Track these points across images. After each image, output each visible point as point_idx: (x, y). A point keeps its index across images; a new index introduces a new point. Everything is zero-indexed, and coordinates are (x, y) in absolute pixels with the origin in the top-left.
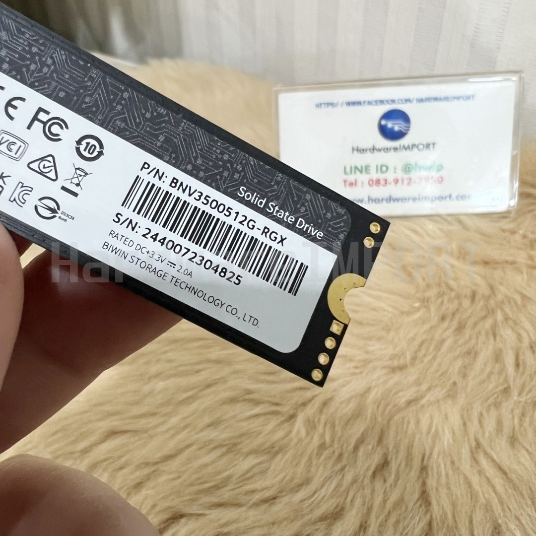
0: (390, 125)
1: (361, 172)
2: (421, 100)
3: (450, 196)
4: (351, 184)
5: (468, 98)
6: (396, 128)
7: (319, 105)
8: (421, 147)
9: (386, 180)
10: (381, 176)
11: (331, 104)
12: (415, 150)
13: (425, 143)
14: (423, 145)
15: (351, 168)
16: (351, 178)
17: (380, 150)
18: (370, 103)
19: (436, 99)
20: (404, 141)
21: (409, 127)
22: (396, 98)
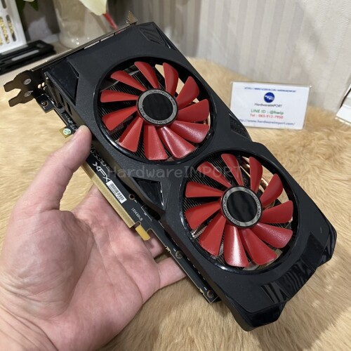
0: (268, 97)
2: (279, 90)
4: (253, 116)
5: (294, 91)
7: (246, 88)
11: (249, 88)
16: (253, 113)
19: (284, 91)
20: (272, 103)
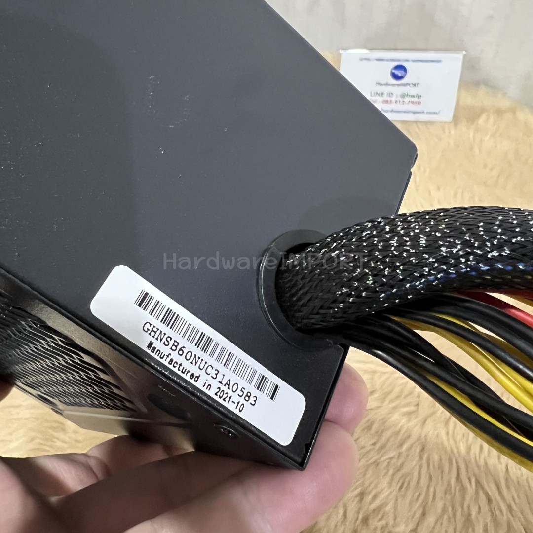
1: (379, 95)
3: (423, 112)
6: (400, 75)
8: (411, 85)
9: (391, 101)
10: (389, 99)
12: (408, 86)
13: (413, 83)
14: (412, 84)
15: (374, 93)
17: (389, 85)
18: (388, 60)
21: (406, 74)
22: (401, 59)
